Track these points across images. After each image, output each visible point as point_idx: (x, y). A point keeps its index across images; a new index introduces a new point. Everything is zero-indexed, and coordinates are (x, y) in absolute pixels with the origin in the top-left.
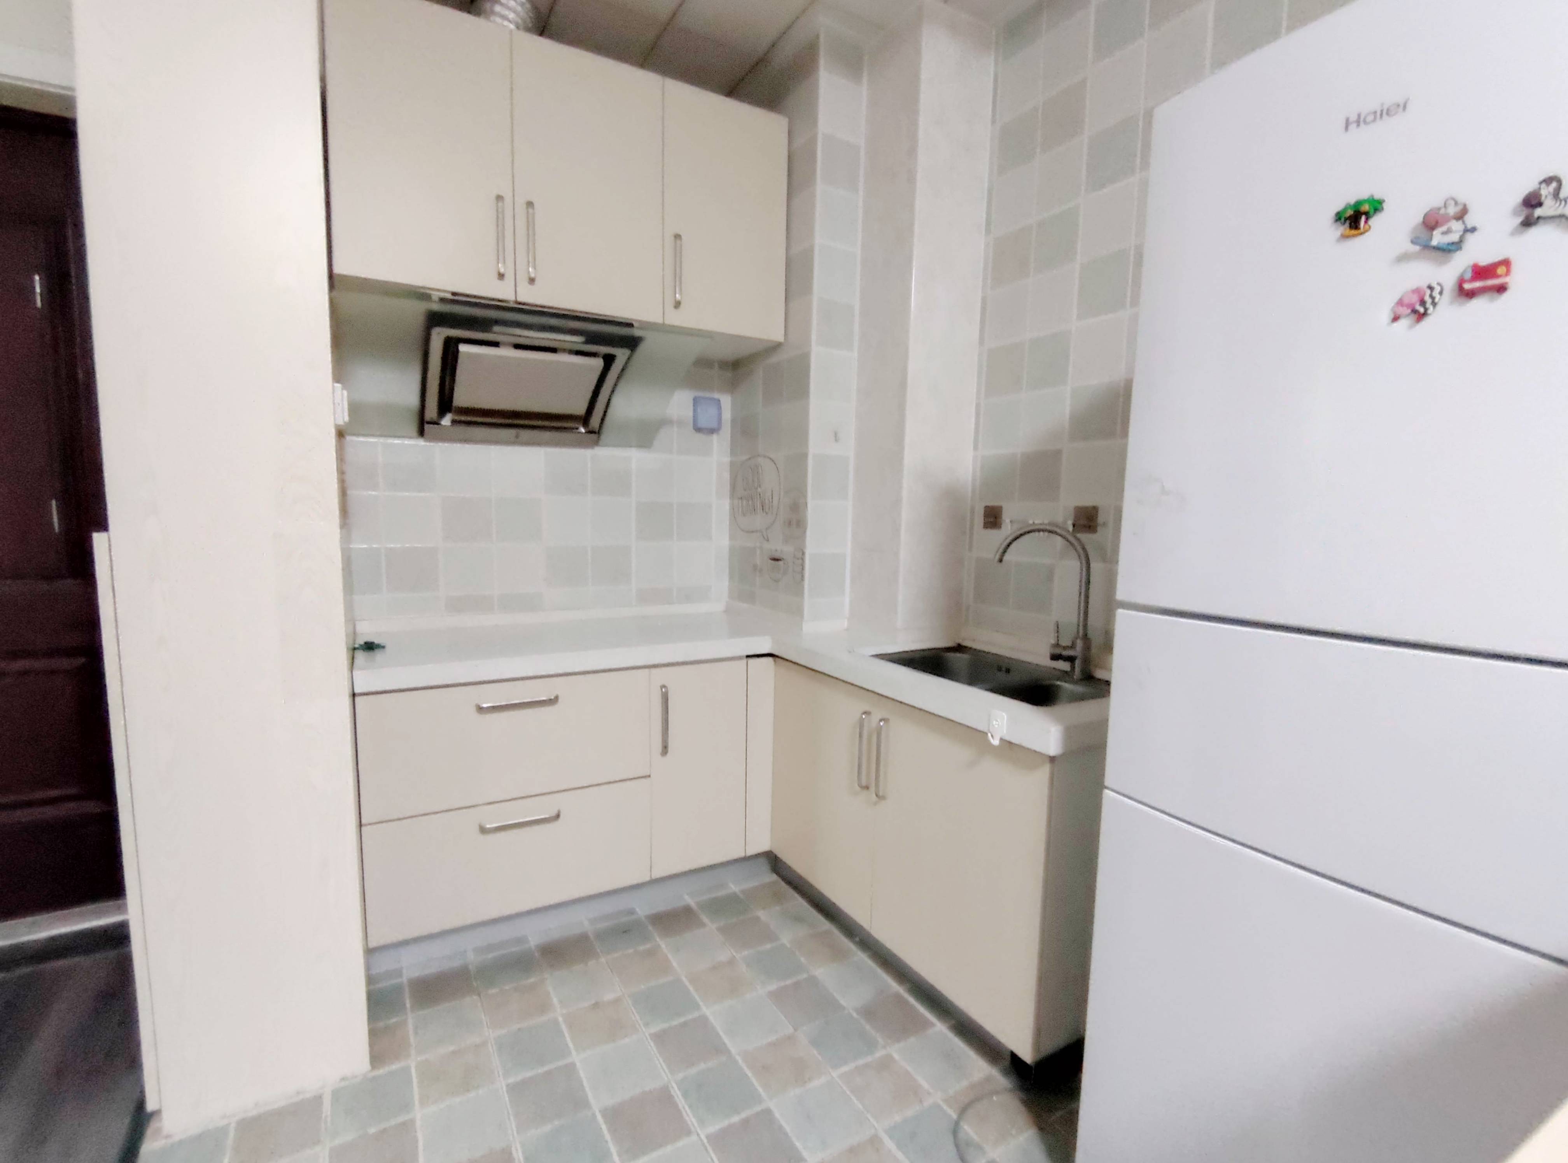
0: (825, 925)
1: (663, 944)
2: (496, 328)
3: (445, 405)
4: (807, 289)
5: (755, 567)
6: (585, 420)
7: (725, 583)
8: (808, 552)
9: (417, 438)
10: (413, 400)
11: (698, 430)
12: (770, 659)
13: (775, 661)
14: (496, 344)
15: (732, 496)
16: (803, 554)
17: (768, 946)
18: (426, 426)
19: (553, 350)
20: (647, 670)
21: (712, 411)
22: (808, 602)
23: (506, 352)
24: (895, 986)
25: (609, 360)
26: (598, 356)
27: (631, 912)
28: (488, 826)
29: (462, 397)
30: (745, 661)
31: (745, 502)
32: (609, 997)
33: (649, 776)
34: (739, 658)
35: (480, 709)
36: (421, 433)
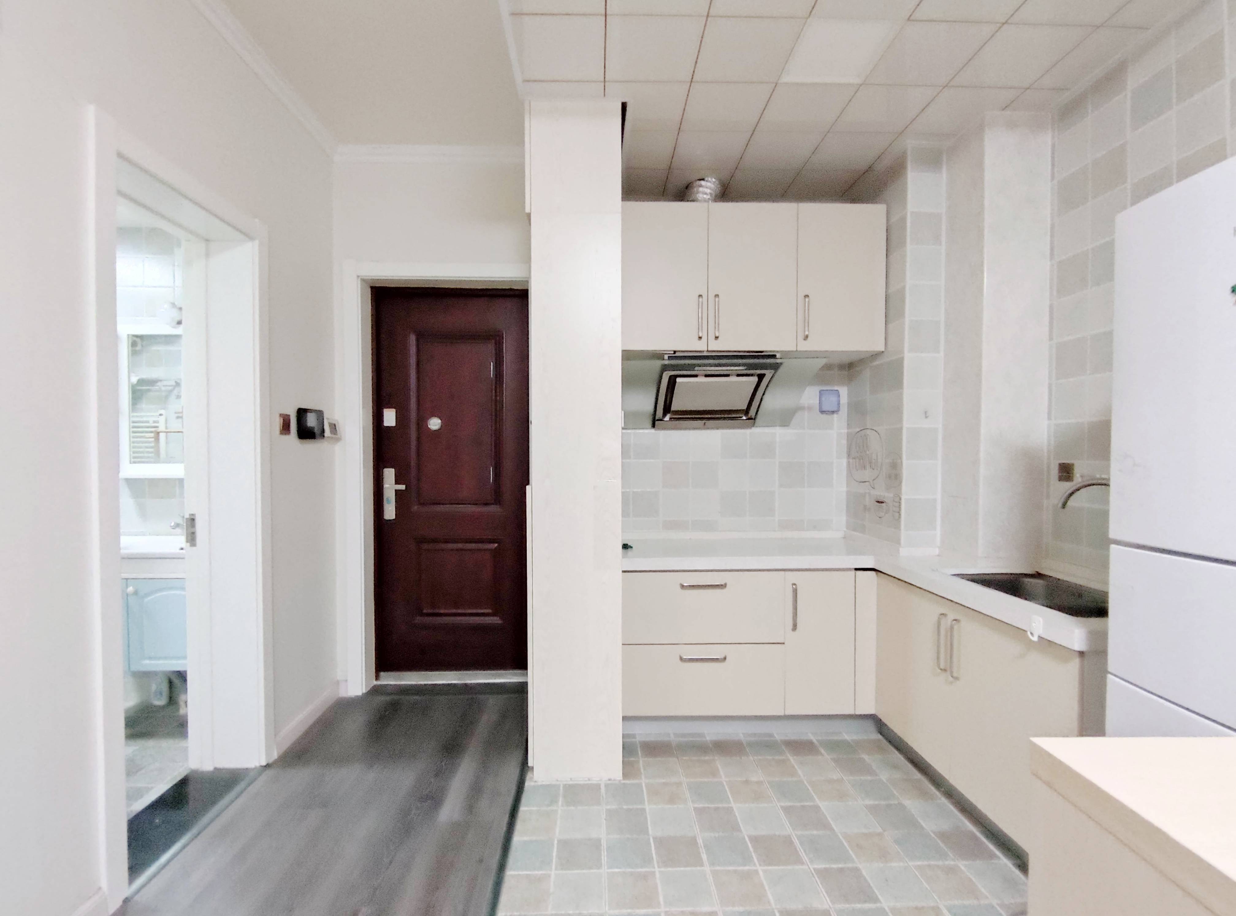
0: (917, 775)
1: (792, 760)
2: (696, 368)
3: (667, 409)
4: (901, 314)
5: (865, 506)
6: (747, 412)
7: (844, 518)
8: (903, 497)
9: (651, 429)
10: (650, 408)
11: (822, 412)
12: (873, 573)
13: (877, 574)
14: (696, 376)
15: (849, 455)
16: (900, 499)
17: (869, 778)
18: (656, 422)
19: (728, 375)
20: (783, 572)
21: (834, 399)
22: (904, 534)
23: (701, 379)
24: (969, 826)
25: (761, 377)
26: (754, 376)
27: (771, 735)
28: (685, 657)
29: (676, 406)
30: (853, 572)
31: (857, 460)
32: (754, 779)
33: (784, 643)
34: (849, 569)
35: (682, 586)
36: (654, 426)
